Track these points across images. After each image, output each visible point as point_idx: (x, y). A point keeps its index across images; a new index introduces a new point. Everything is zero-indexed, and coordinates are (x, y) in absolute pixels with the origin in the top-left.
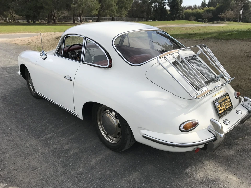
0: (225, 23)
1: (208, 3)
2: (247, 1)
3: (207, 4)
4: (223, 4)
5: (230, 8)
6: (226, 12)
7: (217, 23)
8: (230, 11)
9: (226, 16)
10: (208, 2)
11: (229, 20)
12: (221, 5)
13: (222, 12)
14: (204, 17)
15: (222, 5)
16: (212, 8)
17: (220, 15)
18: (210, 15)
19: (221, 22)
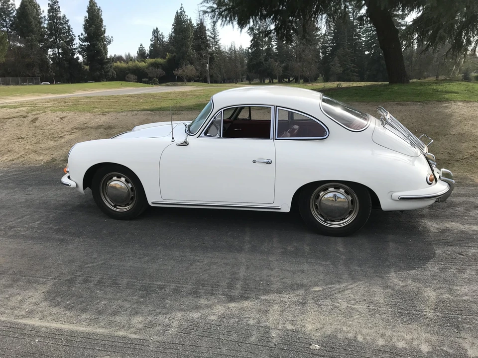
0: (186, 85)
1: (150, 51)
2: (210, 49)
3: (147, 52)
4: (175, 54)
5: (188, 60)
6: (184, 67)
7: (174, 85)
8: (189, 66)
9: (185, 73)
10: (149, 49)
11: (190, 79)
12: (173, 55)
13: (178, 68)
14: (150, 75)
15: (175, 56)
16: (160, 60)
17: (175, 72)
18: (160, 71)
19: (180, 83)
